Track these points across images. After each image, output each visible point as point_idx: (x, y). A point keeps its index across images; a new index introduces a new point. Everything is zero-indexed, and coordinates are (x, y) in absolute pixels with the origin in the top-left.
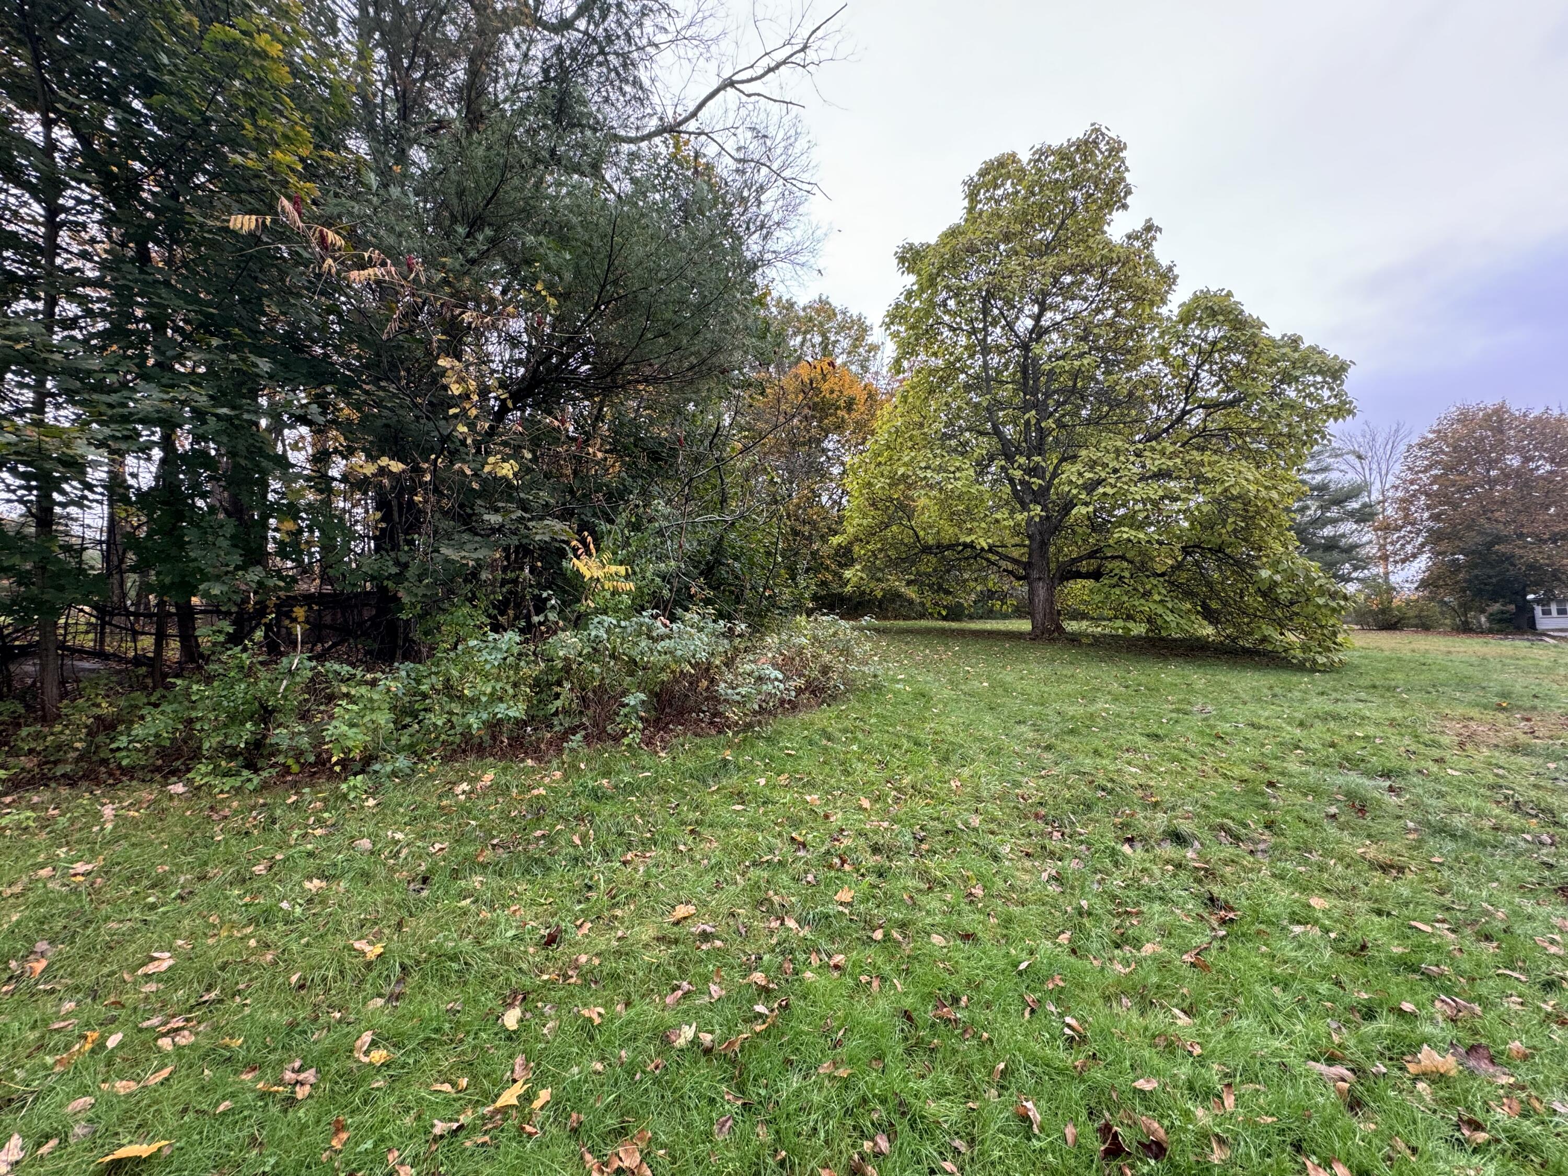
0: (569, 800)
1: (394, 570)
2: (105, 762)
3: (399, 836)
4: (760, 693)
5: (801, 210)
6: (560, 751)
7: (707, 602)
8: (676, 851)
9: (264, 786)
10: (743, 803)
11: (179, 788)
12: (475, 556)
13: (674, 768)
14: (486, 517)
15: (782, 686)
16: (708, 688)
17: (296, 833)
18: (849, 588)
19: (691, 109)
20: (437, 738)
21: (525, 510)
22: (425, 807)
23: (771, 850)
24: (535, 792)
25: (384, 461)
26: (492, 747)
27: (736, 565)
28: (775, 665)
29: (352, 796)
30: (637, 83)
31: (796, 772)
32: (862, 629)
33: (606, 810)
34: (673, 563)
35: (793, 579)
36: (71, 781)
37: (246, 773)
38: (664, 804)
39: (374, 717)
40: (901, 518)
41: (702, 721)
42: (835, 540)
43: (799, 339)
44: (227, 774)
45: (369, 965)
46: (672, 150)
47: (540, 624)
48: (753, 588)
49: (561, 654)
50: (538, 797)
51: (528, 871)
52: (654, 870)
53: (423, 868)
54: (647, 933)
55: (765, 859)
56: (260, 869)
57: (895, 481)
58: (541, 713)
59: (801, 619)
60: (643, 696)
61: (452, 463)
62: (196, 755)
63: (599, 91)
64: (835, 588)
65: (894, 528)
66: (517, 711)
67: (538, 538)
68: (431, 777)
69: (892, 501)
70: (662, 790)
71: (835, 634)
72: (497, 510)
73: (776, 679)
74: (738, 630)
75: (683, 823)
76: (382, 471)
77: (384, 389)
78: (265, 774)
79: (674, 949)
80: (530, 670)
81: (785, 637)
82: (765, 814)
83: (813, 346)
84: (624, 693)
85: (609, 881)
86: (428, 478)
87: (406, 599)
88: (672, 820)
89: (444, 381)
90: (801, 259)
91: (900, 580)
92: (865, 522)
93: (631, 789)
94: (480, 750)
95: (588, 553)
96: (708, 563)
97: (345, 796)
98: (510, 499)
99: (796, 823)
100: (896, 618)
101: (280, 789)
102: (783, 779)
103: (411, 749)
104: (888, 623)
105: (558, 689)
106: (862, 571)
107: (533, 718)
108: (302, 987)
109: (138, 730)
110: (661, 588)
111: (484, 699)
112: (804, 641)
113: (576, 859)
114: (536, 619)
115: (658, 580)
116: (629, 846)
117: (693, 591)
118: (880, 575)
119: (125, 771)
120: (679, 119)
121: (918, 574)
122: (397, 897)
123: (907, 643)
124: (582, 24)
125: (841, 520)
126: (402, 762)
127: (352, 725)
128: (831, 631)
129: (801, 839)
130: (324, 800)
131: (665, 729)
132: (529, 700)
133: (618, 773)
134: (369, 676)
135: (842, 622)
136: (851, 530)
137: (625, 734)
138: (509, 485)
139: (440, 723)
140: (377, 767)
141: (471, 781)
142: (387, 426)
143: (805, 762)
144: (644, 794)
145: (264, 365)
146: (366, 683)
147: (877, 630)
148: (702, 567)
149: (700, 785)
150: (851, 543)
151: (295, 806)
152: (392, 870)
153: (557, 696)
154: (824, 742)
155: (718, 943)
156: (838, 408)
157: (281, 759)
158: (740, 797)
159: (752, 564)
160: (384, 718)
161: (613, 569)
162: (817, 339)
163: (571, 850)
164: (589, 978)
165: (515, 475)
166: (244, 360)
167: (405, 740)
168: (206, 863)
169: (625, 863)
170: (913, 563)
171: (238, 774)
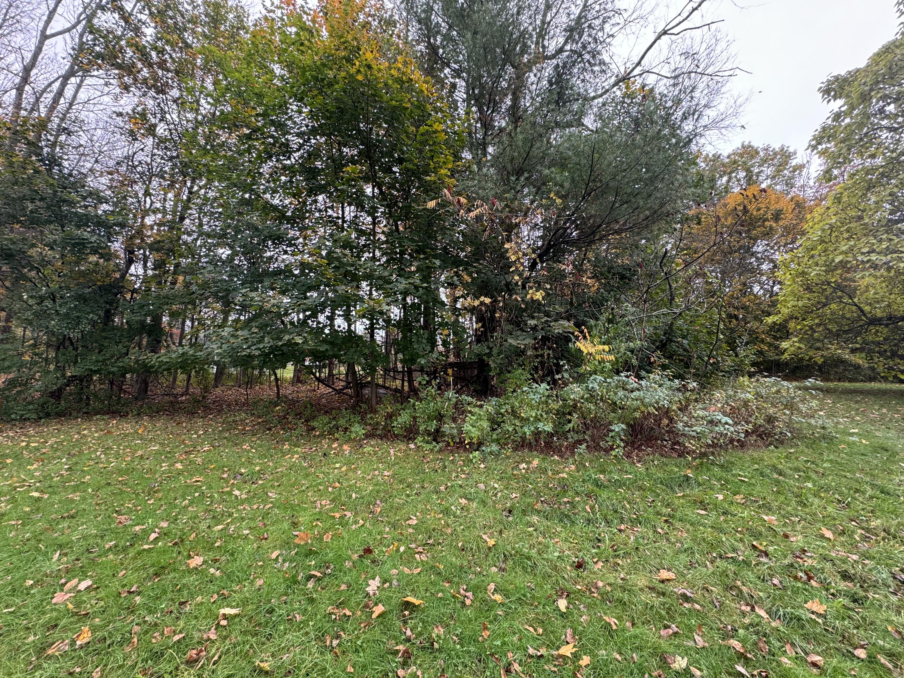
0: (581, 484)
1: (487, 351)
2: (389, 431)
3: (496, 486)
4: (711, 432)
5: (723, 90)
6: (573, 454)
7: (664, 367)
8: (655, 531)
9: (440, 451)
10: (706, 510)
11: (412, 446)
12: (524, 342)
13: (647, 475)
14: (529, 322)
15: (732, 429)
16: (668, 425)
17: (454, 474)
18: (786, 356)
19: (636, 61)
20: (509, 437)
21: (548, 316)
22: (506, 473)
23: (734, 550)
24: (561, 475)
25: (482, 298)
26: (536, 446)
27: (685, 342)
28: (725, 414)
29: (474, 461)
30: (602, 63)
31: (750, 495)
32: (806, 389)
33: (604, 495)
34: (638, 342)
35: (734, 349)
36: (381, 437)
37: (434, 443)
38: (643, 498)
39: (481, 423)
40: (840, 297)
41: (665, 446)
42: (770, 320)
43: (725, 179)
44: (428, 442)
45: (490, 548)
46: (624, 90)
47: (559, 379)
48: (699, 357)
49: (572, 397)
50: (563, 478)
51: (561, 520)
52: (641, 540)
53: (508, 505)
54: (641, 581)
55: (730, 555)
56: (442, 488)
57: (830, 269)
58: (560, 430)
59: (744, 380)
60: (624, 426)
61: (511, 296)
62: (417, 433)
63: (579, 78)
64: (772, 356)
65: (833, 306)
66: (549, 428)
67: (556, 331)
68: (508, 457)
69: (829, 283)
70: (640, 488)
71: (778, 392)
72: (533, 318)
73: (726, 423)
74: (690, 386)
75: (658, 513)
76: (482, 303)
77: (481, 264)
78: (441, 444)
79: (661, 599)
80: (555, 406)
81: (731, 392)
82: (725, 521)
83: (739, 180)
84: (610, 423)
85: (611, 540)
86: (501, 304)
87: (493, 365)
88: (650, 510)
89: (508, 255)
90: (727, 123)
91: (843, 349)
92: (800, 304)
93: (620, 484)
94: (530, 447)
95: (585, 338)
96: (661, 341)
97: (472, 460)
98: (540, 311)
99: (758, 535)
100: (839, 380)
101: (446, 452)
102: (739, 498)
103: (497, 441)
104: (831, 385)
105: (569, 417)
106: (800, 342)
107: (556, 432)
108: (463, 550)
109: (400, 420)
110: (630, 358)
111: (532, 419)
112: (749, 396)
113: (589, 520)
114: (557, 377)
115: (628, 353)
116: (622, 521)
117: (652, 360)
118: (818, 345)
119: (396, 436)
120: (629, 71)
121: (864, 342)
122: (498, 517)
123: (857, 402)
124: (568, 47)
125: (774, 304)
126: (495, 447)
127: (473, 426)
128: (774, 389)
129: (763, 549)
130: (463, 461)
131: (639, 448)
132: (554, 422)
133: (611, 472)
134: (479, 403)
135: (785, 383)
136: (785, 311)
137: (612, 449)
138: (539, 304)
139: (510, 429)
140: (484, 448)
141: (528, 463)
142: (483, 281)
143: (758, 488)
144: (628, 489)
145: (438, 262)
146: (477, 406)
147: (821, 389)
148: (657, 344)
149: (669, 491)
150: (786, 321)
151: (453, 462)
152: (494, 502)
153: (570, 421)
154: (775, 476)
155: (697, 607)
156: (767, 220)
157: (446, 439)
158: (703, 505)
159: (697, 340)
160: (486, 424)
161: (601, 347)
162: (742, 174)
163: (586, 514)
164: (605, 597)
165: (543, 298)
166: (430, 262)
167: (495, 436)
168: (423, 481)
169: (620, 531)
170: (859, 334)
171: (431, 443)
